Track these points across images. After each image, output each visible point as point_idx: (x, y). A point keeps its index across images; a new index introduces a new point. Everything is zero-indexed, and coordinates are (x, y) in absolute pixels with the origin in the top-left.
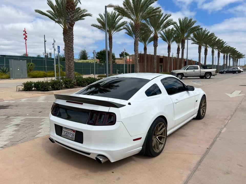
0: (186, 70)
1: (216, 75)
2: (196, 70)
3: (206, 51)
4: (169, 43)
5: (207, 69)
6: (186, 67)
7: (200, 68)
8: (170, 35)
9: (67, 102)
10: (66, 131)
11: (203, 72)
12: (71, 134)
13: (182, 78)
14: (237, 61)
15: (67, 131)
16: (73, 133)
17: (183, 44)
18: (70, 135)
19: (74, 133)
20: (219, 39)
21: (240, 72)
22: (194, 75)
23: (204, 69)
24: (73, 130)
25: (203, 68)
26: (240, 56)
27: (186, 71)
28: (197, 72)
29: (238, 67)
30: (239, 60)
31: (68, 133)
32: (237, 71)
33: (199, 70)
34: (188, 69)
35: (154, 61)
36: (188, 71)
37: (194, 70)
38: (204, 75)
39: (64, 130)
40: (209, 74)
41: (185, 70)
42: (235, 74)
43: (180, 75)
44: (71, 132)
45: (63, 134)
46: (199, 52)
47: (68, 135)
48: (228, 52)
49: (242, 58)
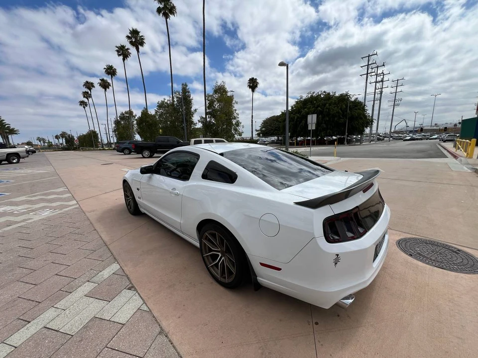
9: (364, 192)
49: (16, 134)
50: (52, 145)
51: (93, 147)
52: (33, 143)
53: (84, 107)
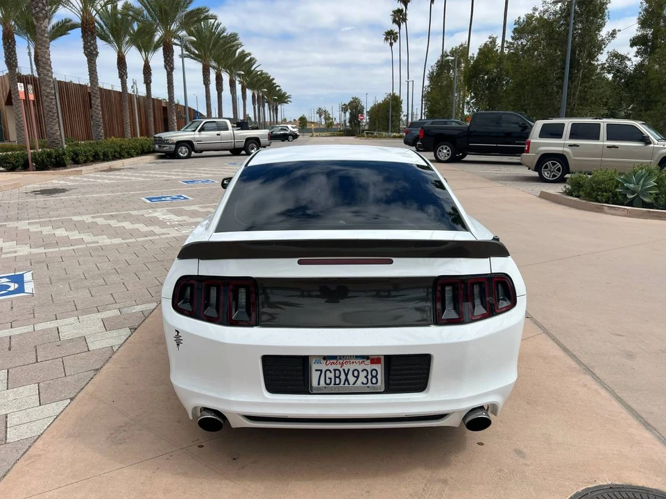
0: (199, 131)
1: (269, 145)
2: (222, 133)
3: (219, 79)
4: (120, 48)
5: (248, 129)
6: (198, 123)
7: (233, 127)
8: (122, 24)
9: (300, 263)
10: (332, 368)
11: (241, 137)
12: (363, 374)
13: (190, 153)
14: (277, 109)
15: (338, 367)
16: (369, 367)
17: (168, 56)
18: (357, 377)
19: (379, 368)
20: (243, 51)
21: (295, 136)
22: (218, 146)
23: (241, 129)
24: (367, 357)
25: (237, 127)
26: (282, 98)
27: (198, 136)
28: (226, 137)
29: (289, 126)
30: (279, 107)
31: (346, 375)
32: (290, 135)
33: (230, 132)
34: (202, 129)
35: (93, 102)
36: (205, 134)
37: (218, 132)
38: (242, 145)
39: (314, 366)
40: (256, 144)
41: (197, 132)
42: (286, 142)
43: (183, 148)
44: (360, 368)
45: (315, 383)
46: (204, 83)
47: (347, 380)
48: (261, 86)
49: (286, 102)
50: (331, 124)
51: (387, 130)
52: (308, 120)
53: (391, 44)
